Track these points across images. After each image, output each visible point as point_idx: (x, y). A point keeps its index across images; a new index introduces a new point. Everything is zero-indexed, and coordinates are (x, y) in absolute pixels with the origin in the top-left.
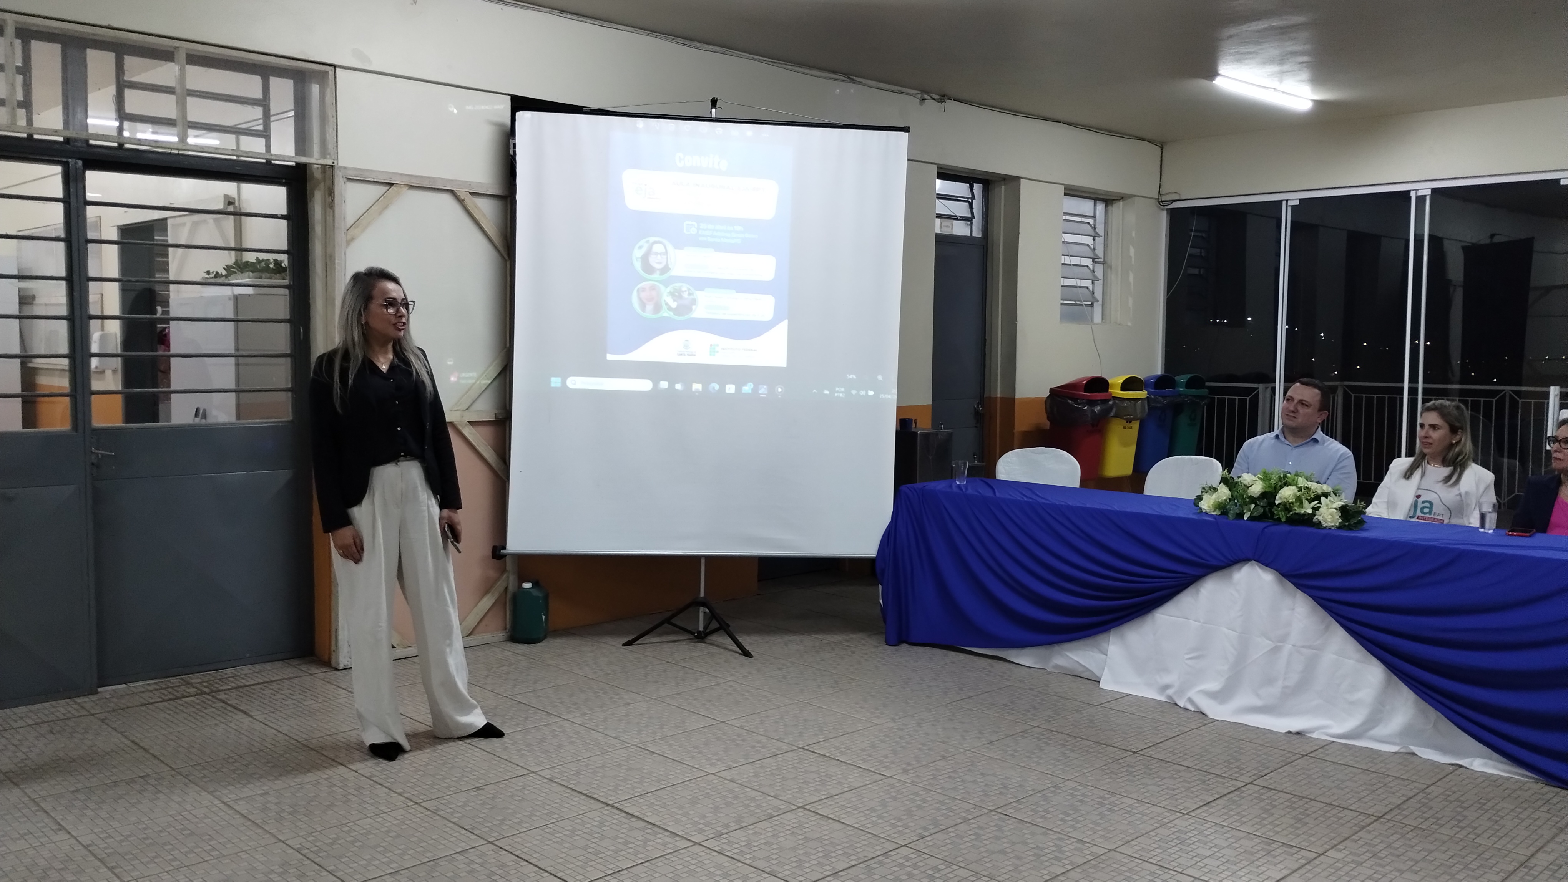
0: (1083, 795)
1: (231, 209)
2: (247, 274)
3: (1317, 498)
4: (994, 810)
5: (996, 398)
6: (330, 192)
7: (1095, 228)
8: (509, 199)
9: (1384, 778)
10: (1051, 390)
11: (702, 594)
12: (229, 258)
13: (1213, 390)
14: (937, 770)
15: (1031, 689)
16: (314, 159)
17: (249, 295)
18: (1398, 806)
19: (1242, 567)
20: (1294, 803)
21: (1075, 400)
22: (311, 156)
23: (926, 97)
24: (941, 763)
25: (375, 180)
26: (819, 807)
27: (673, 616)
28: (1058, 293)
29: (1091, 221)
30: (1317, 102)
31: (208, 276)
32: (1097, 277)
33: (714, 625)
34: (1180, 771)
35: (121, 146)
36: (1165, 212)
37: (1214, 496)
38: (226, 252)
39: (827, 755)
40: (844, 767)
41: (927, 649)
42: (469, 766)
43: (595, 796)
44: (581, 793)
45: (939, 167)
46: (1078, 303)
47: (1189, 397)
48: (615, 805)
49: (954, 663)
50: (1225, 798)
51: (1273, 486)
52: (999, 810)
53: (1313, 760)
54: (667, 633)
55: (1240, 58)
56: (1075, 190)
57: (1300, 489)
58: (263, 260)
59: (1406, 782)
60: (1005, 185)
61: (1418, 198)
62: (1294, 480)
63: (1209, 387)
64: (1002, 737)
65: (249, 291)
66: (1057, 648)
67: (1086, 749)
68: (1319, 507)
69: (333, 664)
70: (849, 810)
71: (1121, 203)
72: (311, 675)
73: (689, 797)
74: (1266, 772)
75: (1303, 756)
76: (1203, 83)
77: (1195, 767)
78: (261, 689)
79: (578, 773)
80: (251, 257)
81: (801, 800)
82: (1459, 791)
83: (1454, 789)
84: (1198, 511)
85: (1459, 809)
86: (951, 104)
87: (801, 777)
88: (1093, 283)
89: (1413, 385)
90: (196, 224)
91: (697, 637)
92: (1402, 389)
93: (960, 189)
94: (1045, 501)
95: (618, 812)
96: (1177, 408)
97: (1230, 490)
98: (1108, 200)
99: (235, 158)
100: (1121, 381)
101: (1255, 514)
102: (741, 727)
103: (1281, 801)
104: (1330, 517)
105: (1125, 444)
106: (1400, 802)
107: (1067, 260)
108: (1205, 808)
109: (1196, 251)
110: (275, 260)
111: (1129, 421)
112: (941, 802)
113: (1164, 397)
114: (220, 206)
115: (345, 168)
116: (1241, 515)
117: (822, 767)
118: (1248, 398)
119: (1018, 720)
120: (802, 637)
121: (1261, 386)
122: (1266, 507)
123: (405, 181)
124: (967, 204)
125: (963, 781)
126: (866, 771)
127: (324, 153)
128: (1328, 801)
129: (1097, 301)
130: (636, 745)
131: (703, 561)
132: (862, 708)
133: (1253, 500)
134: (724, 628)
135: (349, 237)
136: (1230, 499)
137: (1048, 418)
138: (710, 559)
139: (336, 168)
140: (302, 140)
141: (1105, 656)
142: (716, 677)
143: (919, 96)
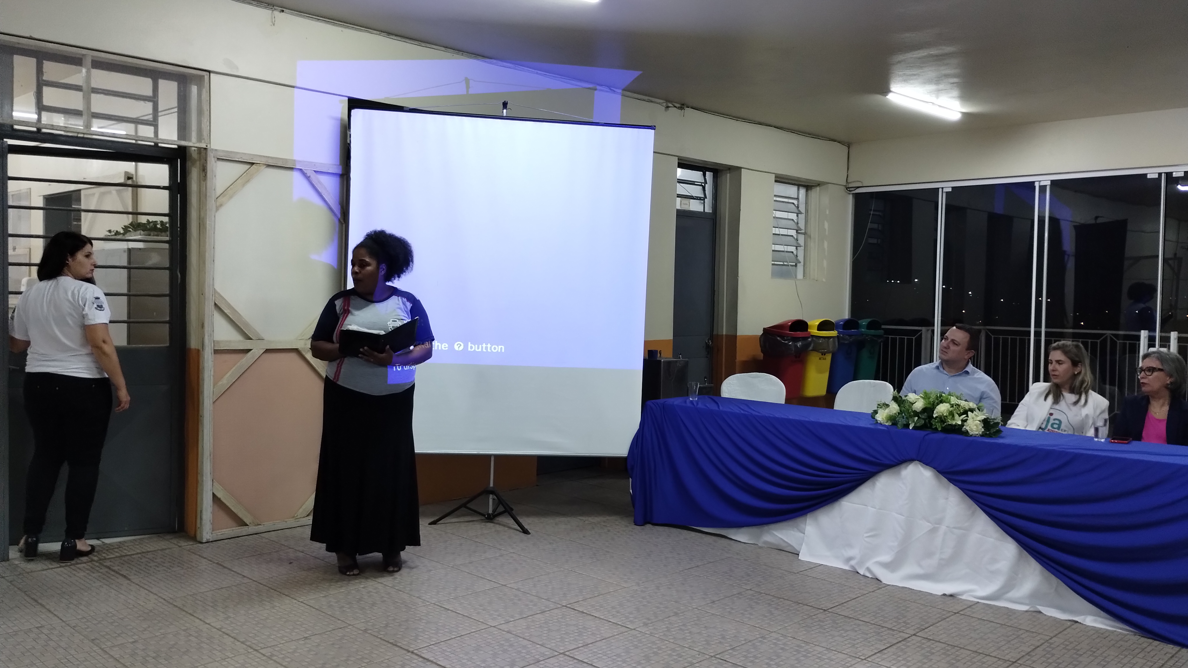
0: (785, 644)
1: (130, 182)
2: (139, 232)
3: (965, 412)
4: (714, 656)
5: (723, 335)
6: (204, 169)
7: (798, 207)
8: (345, 176)
9: (1018, 631)
10: (764, 329)
11: (492, 485)
12: (127, 220)
13: (887, 332)
14: (670, 623)
15: (745, 560)
16: (193, 143)
17: (140, 249)
18: (1028, 654)
19: (908, 466)
20: (948, 650)
21: (782, 337)
22: (190, 140)
23: (670, 105)
24: (673, 619)
25: (240, 160)
26: (577, 653)
27: (469, 502)
28: (770, 256)
29: (795, 202)
30: (964, 114)
31: (109, 234)
32: (800, 245)
33: (501, 509)
34: (859, 625)
35: (39, 130)
36: (851, 197)
37: (887, 411)
38: (125, 215)
39: (585, 611)
40: (598, 622)
41: (666, 528)
42: (300, 620)
43: (399, 644)
44: (388, 642)
45: (680, 159)
46: (785, 263)
47: (870, 336)
48: (415, 651)
49: (686, 539)
50: (895, 647)
51: (932, 403)
52: (717, 656)
53: (962, 617)
54: (464, 515)
55: (906, 79)
56: (783, 178)
57: (952, 406)
58: (152, 222)
59: (1035, 635)
60: (729, 173)
61: (1040, 187)
62: (947, 399)
63: (883, 329)
64: (722, 597)
65: (140, 245)
66: (766, 528)
67: (787, 607)
68: (967, 419)
69: (198, 538)
70: (600, 655)
71: (818, 188)
72: (180, 547)
73: (474, 645)
74: (927, 625)
75: (955, 613)
76: (879, 97)
77: (871, 622)
78: (139, 557)
79: (387, 626)
80: (143, 219)
81: (562, 648)
82: (1075, 641)
83: (1072, 640)
84: (875, 422)
85: (1075, 656)
86: (688, 111)
87: (563, 629)
88: (796, 249)
89: (1038, 329)
90: (103, 194)
91: (487, 518)
92: (1029, 332)
93: (696, 176)
94: (757, 414)
95: (416, 657)
96: (860, 344)
97: (899, 406)
98: (808, 186)
99: (134, 142)
100: (817, 323)
101: (918, 425)
102: (518, 590)
103: (938, 649)
104: (975, 427)
105: (820, 372)
106: (1029, 650)
107: (777, 231)
108: (878, 655)
109: (875, 226)
110: (162, 222)
111: (824, 354)
112: (673, 650)
113: (850, 336)
114: (121, 180)
115: (216, 150)
116: (907, 426)
117: (580, 621)
118: (914, 338)
119: (734, 585)
120: (569, 519)
121: (924, 329)
122: (926, 419)
123: (264, 161)
124: (701, 187)
125: (690, 632)
126: (614, 625)
127: (200, 138)
128: (975, 649)
129: (800, 262)
130: (434, 604)
131: (492, 459)
132: (614, 574)
133: (916, 414)
134: (509, 511)
135: (218, 204)
136: (899, 413)
137: (762, 351)
138: (498, 457)
139: (209, 150)
140: (183, 128)
141: (803, 535)
142: (500, 549)
143: (665, 104)
